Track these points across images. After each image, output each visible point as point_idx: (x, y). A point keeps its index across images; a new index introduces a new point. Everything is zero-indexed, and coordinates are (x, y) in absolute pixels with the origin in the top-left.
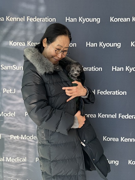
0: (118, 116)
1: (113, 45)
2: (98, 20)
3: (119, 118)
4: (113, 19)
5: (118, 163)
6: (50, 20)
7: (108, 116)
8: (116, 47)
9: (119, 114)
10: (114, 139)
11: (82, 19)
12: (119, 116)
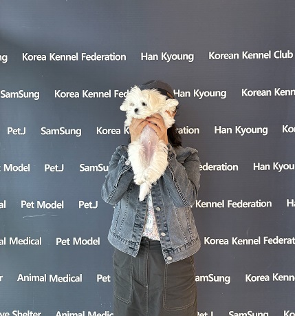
0: (226, 204)
1: (215, 94)
2: (191, 58)
3: (229, 206)
4: (214, 55)
5: (229, 280)
6: (118, 58)
7: (212, 205)
8: (219, 98)
9: (229, 201)
10: (221, 242)
11: (166, 56)
12: (229, 204)
